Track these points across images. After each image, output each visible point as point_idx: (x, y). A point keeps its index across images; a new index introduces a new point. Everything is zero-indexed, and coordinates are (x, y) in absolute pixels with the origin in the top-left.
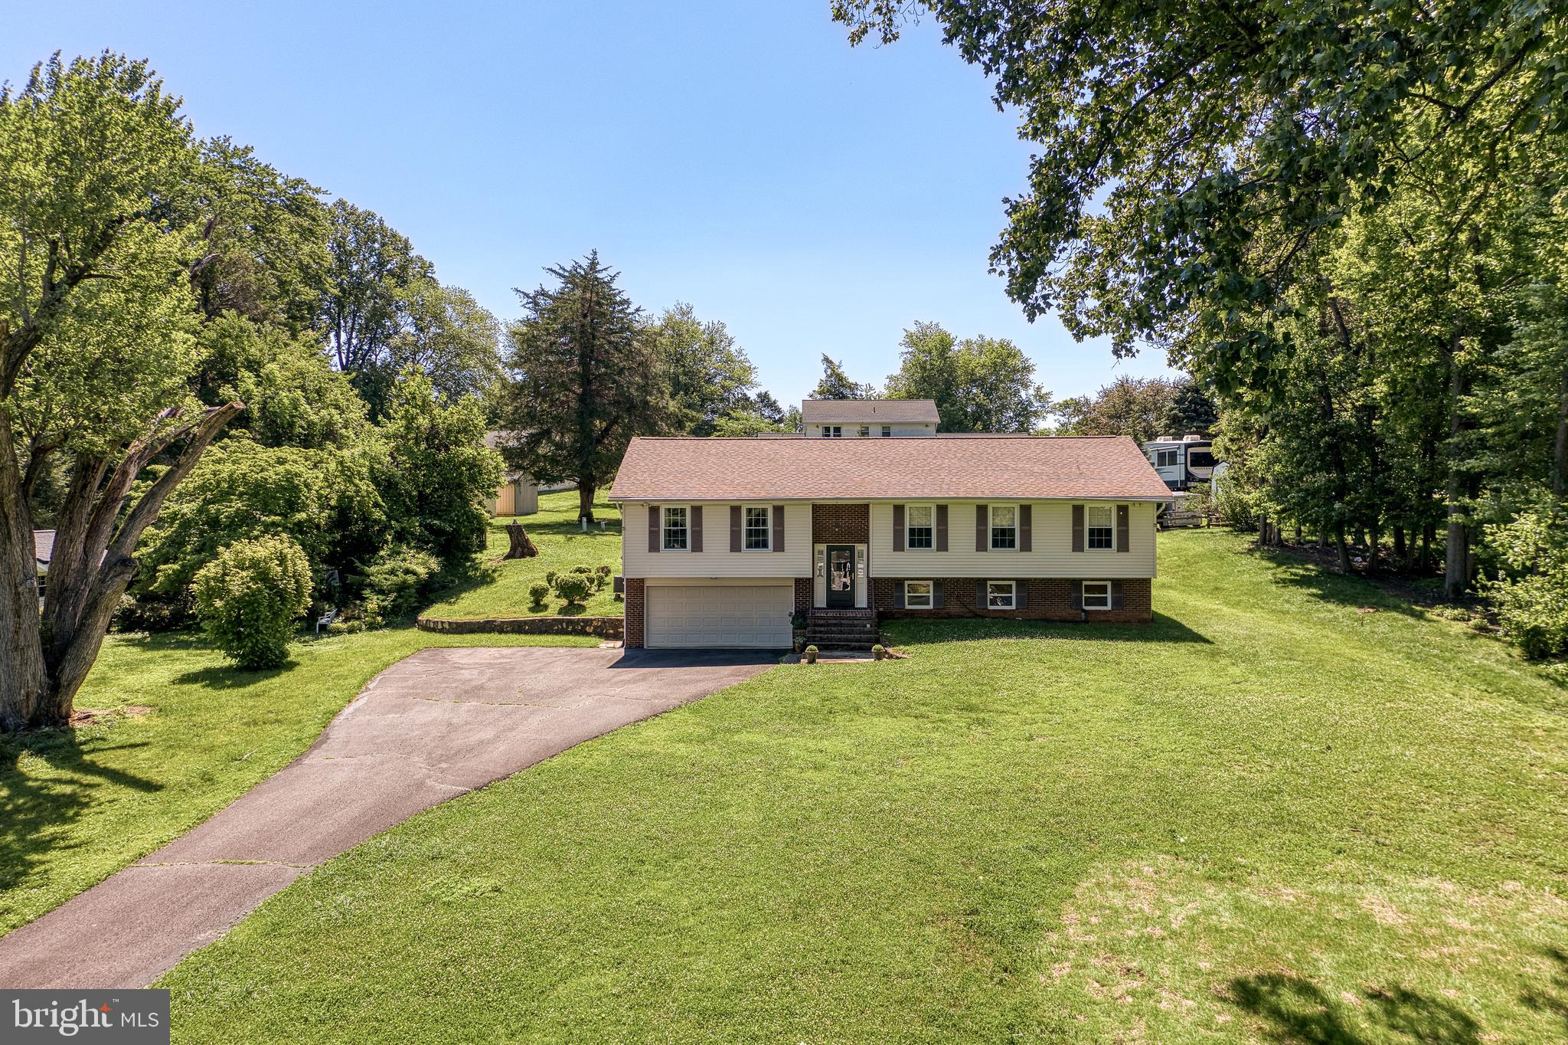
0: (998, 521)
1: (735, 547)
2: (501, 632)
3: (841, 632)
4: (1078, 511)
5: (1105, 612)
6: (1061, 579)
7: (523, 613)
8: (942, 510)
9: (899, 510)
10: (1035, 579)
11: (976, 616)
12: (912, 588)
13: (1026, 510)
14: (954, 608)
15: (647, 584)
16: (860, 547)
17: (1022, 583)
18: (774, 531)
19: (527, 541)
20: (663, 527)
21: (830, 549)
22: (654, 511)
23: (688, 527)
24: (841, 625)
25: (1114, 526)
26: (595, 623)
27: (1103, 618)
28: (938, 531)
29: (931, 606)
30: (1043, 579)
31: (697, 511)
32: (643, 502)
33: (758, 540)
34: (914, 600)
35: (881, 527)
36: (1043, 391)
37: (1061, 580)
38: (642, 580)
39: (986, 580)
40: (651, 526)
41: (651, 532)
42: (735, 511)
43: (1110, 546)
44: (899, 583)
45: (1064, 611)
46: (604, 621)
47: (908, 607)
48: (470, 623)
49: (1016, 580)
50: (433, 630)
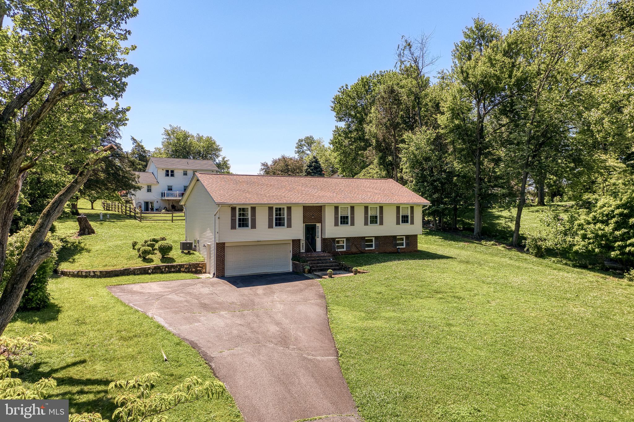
0: (372, 213)
1: (270, 226)
2: (135, 274)
3: (322, 263)
4: (398, 208)
5: (404, 248)
6: (390, 236)
7: (140, 264)
8: (352, 208)
9: (336, 208)
10: (381, 236)
11: (362, 253)
12: (338, 242)
13: (381, 208)
14: (354, 250)
15: (226, 245)
16: (318, 225)
17: (377, 238)
18: (287, 218)
19: (90, 225)
20: (237, 217)
21: (306, 226)
22: (234, 209)
23: (249, 217)
24: (321, 260)
25: (409, 215)
26: (185, 266)
27: (403, 251)
29: (345, 250)
30: (384, 236)
31: (253, 209)
32: (229, 205)
33: (279, 223)
34: (339, 247)
35: (329, 217)
36: (226, 159)
38: (224, 243)
39: (365, 237)
40: (232, 216)
41: (232, 220)
42: (271, 209)
43: (408, 223)
44: (333, 240)
45: (390, 249)
46: (190, 265)
47: (337, 250)
48: (115, 271)
49: (375, 237)
50: (86, 277)
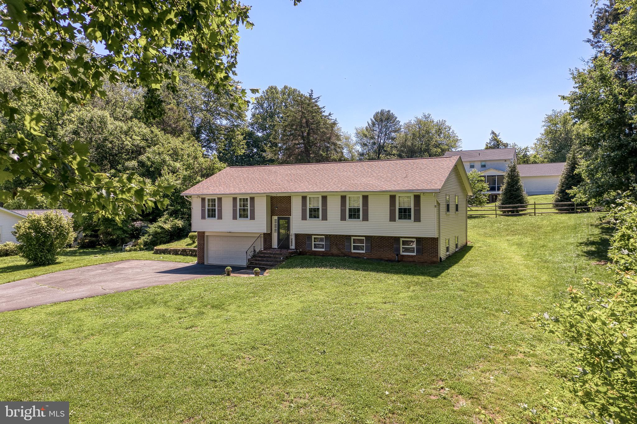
0: (351, 205)
1: (235, 218)
4: (393, 198)
5: (412, 256)
8: (324, 198)
9: (303, 198)
10: (375, 236)
11: (347, 256)
12: (315, 240)
13: (365, 198)
14: (335, 251)
15: (206, 234)
17: (368, 238)
18: (250, 210)
20: (207, 207)
21: (279, 219)
22: (203, 200)
24: (270, 257)
25: (412, 207)
27: (411, 259)
28: (322, 209)
29: (324, 249)
30: (379, 237)
31: (220, 199)
32: (198, 196)
33: (243, 215)
34: (317, 246)
35: (296, 209)
37: (389, 237)
38: (204, 232)
39: (350, 236)
40: (202, 207)
41: (202, 210)
42: (235, 199)
43: (410, 219)
44: (309, 236)
45: (391, 255)
47: (314, 249)
49: (365, 236)
